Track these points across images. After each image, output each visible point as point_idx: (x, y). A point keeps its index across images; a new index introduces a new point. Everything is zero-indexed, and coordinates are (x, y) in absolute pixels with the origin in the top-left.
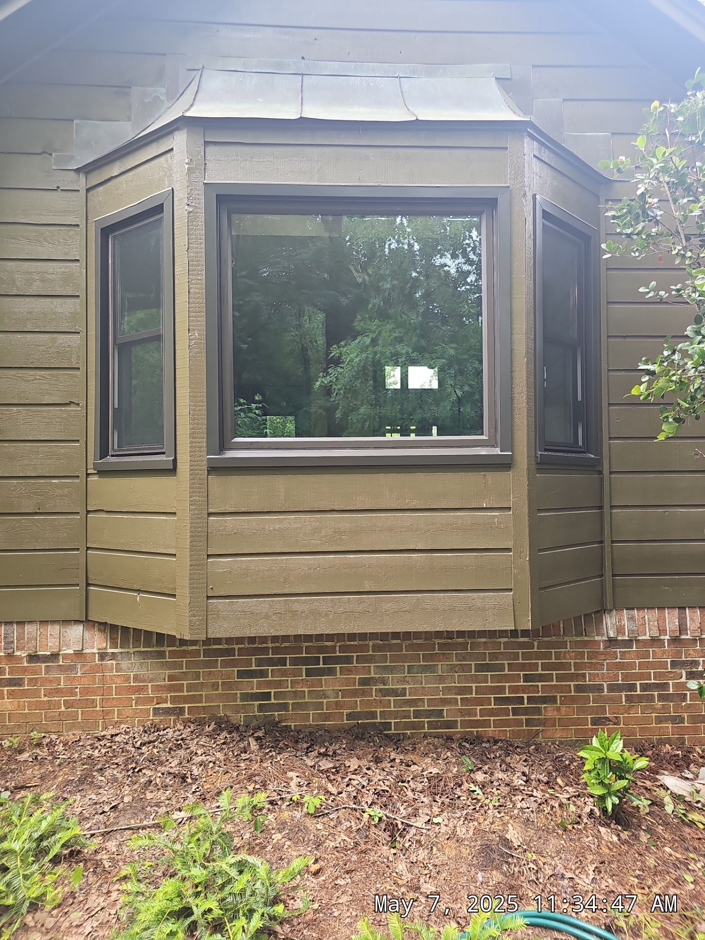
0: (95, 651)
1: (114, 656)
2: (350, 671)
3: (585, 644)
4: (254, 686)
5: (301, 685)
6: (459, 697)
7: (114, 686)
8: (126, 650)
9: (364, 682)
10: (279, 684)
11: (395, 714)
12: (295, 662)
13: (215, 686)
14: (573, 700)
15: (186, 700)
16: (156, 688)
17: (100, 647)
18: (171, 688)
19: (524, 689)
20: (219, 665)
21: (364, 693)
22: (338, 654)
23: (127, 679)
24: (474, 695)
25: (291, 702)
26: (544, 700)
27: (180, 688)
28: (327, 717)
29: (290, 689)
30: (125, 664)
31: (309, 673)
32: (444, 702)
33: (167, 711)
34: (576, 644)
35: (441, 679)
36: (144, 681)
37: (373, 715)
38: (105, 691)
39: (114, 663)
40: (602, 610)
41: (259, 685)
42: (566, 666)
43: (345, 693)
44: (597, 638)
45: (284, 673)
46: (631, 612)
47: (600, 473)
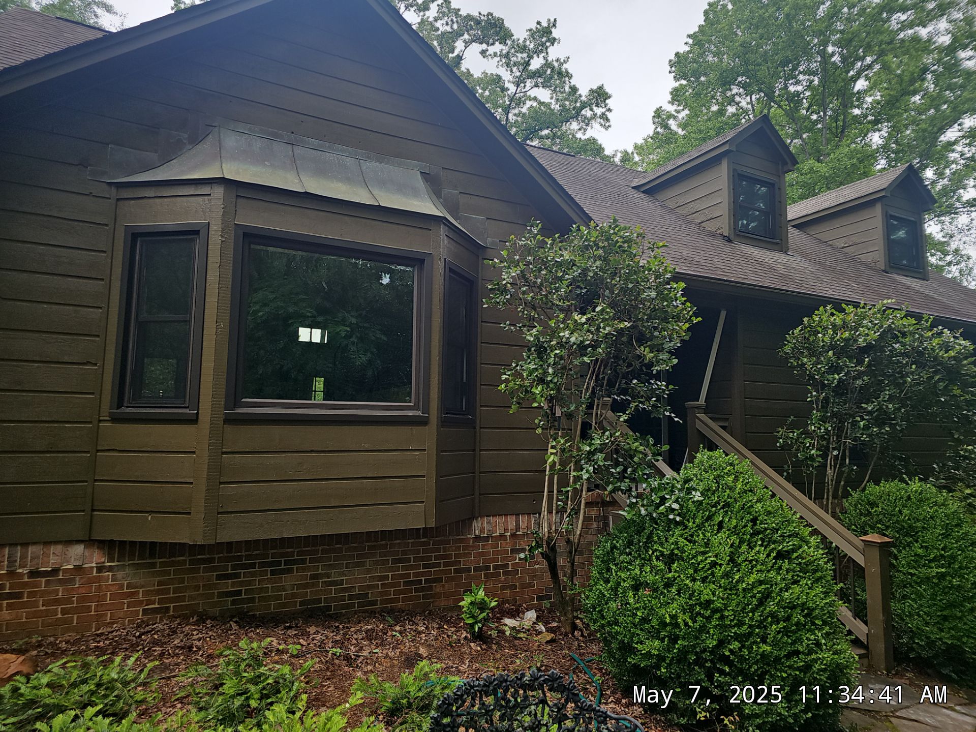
0: (94, 565)
1: (110, 569)
2: (304, 570)
3: (461, 540)
4: (229, 586)
5: (266, 582)
6: (380, 583)
7: (109, 593)
8: (122, 563)
9: (314, 577)
10: (249, 583)
11: (334, 599)
12: (262, 565)
13: (197, 588)
14: (453, 579)
15: (171, 600)
16: (145, 593)
17: (99, 561)
18: (158, 592)
19: (422, 574)
20: (201, 571)
21: (313, 585)
22: (296, 557)
23: (121, 587)
24: (390, 581)
25: (257, 596)
26: (435, 580)
27: (167, 591)
28: (284, 605)
29: (257, 586)
30: (120, 574)
31: (273, 573)
32: (369, 587)
33: (155, 611)
34: (456, 541)
35: (368, 571)
36: (137, 588)
37: (319, 601)
38: (100, 598)
39: (111, 574)
40: (473, 518)
41: (233, 585)
42: (450, 556)
43: (299, 586)
44: (469, 536)
45: (253, 574)
46: (489, 518)
47: (475, 428)
